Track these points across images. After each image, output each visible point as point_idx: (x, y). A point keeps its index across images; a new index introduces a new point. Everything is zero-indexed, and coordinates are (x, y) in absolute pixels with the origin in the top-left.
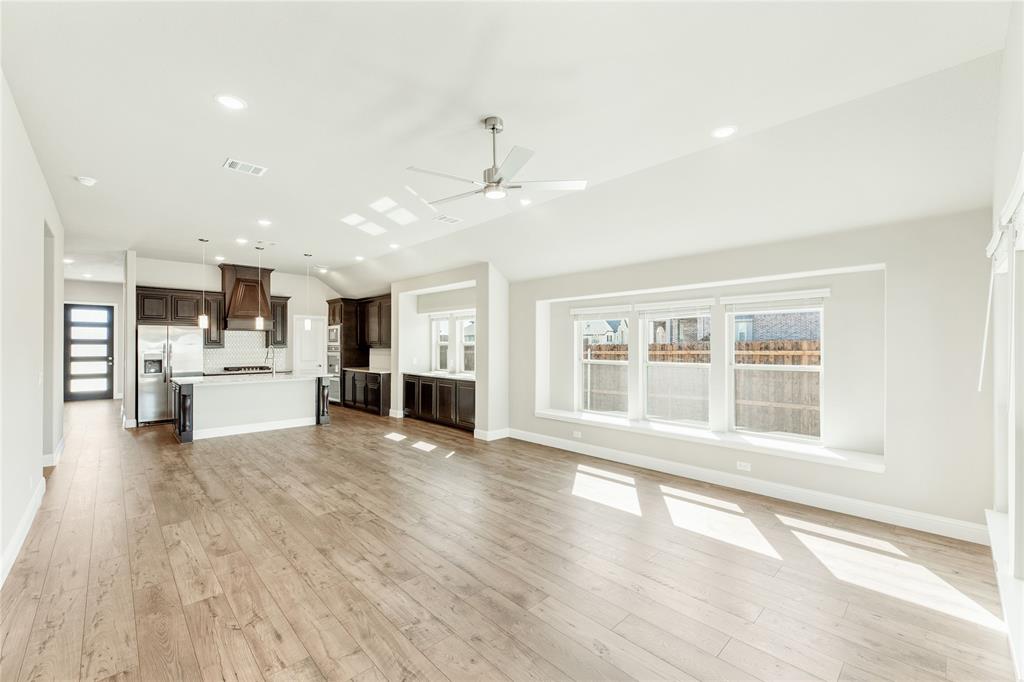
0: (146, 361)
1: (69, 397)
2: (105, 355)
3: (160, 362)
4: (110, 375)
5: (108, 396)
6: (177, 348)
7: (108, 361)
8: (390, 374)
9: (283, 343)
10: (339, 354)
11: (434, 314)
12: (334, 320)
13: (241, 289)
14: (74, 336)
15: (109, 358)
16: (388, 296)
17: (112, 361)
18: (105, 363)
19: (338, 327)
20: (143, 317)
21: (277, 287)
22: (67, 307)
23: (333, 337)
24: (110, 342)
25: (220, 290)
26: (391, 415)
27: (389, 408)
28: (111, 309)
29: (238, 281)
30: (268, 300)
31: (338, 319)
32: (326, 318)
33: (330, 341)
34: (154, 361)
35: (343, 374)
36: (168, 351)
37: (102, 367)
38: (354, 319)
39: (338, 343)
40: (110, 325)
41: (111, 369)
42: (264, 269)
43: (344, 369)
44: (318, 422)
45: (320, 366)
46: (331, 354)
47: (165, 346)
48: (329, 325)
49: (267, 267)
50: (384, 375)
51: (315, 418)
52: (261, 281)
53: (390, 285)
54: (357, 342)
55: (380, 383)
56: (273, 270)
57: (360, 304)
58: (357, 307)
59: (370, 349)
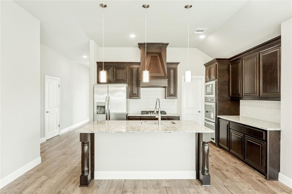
0: (98, 107)
3: (104, 107)
6: (113, 98)
8: (279, 132)
9: (175, 95)
12: (210, 77)
13: (149, 59)
19: (213, 82)
21: (170, 56)
23: (209, 90)
31: (213, 77)
32: (204, 77)
33: (207, 94)
35: (218, 120)
36: (108, 100)
38: (227, 75)
39: (214, 96)
42: (163, 44)
43: (218, 116)
44: (198, 177)
45: (200, 112)
46: (207, 104)
47: (106, 97)
48: (206, 82)
49: (165, 42)
50: (266, 131)
51: (195, 172)
52: (160, 52)
53: (280, 25)
54: (229, 95)
55: (266, 141)
56: (168, 44)
57: (231, 62)
58: (229, 65)
59: (241, 102)
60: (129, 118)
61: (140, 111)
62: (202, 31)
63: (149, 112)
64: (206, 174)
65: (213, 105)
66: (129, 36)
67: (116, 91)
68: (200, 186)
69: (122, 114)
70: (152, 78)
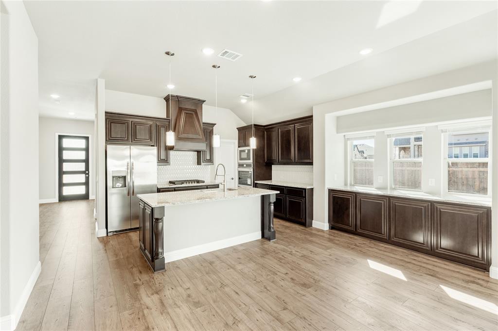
0: (113, 177)
1: (62, 199)
2: (84, 170)
3: (125, 178)
4: (87, 184)
5: (85, 197)
6: (138, 166)
7: (86, 174)
8: (313, 189)
10: (252, 170)
11: (349, 134)
12: (245, 142)
13: (183, 116)
14: (65, 157)
15: (86, 172)
16: (310, 118)
17: (88, 174)
18: (84, 175)
20: (111, 139)
21: (207, 115)
22: (61, 137)
24: (87, 161)
25: (165, 117)
26: (313, 226)
27: (312, 219)
28: (87, 138)
29: (180, 110)
30: (202, 125)
32: (237, 142)
33: (241, 159)
34: (119, 177)
35: (255, 186)
36: (131, 168)
37: (82, 178)
39: (251, 161)
40: (87, 150)
41: (87, 179)
42: (199, 100)
43: (255, 182)
44: (263, 236)
45: (233, 179)
46: (242, 169)
47: (128, 164)
48: (239, 147)
49: (202, 98)
50: (305, 189)
51: (261, 232)
52: (196, 110)
53: (312, 108)
54: (264, 160)
55: (305, 197)
56: (204, 101)
57: (265, 129)
58: (264, 132)
59: (273, 166)
60: (159, 191)
61: (166, 181)
62: (248, 96)
63: (188, 181)
64: (272, 230)
65: (250, 170)
66: (166, 86)
67: (142, 155)
68: (269, 242)
69: (152, 186)
70: (178, 139)
